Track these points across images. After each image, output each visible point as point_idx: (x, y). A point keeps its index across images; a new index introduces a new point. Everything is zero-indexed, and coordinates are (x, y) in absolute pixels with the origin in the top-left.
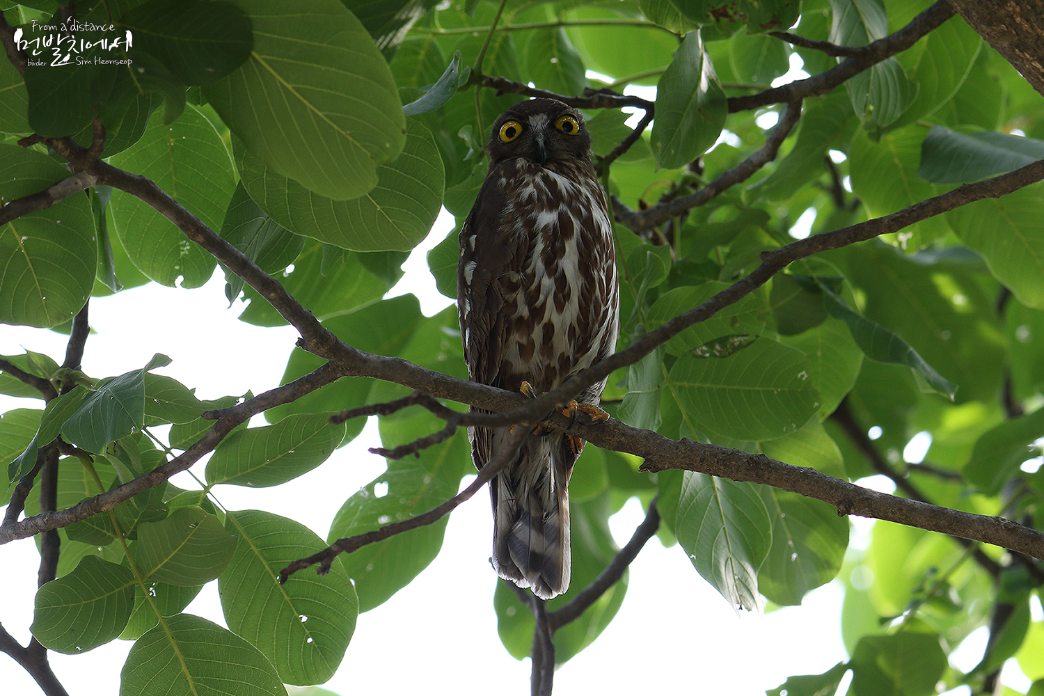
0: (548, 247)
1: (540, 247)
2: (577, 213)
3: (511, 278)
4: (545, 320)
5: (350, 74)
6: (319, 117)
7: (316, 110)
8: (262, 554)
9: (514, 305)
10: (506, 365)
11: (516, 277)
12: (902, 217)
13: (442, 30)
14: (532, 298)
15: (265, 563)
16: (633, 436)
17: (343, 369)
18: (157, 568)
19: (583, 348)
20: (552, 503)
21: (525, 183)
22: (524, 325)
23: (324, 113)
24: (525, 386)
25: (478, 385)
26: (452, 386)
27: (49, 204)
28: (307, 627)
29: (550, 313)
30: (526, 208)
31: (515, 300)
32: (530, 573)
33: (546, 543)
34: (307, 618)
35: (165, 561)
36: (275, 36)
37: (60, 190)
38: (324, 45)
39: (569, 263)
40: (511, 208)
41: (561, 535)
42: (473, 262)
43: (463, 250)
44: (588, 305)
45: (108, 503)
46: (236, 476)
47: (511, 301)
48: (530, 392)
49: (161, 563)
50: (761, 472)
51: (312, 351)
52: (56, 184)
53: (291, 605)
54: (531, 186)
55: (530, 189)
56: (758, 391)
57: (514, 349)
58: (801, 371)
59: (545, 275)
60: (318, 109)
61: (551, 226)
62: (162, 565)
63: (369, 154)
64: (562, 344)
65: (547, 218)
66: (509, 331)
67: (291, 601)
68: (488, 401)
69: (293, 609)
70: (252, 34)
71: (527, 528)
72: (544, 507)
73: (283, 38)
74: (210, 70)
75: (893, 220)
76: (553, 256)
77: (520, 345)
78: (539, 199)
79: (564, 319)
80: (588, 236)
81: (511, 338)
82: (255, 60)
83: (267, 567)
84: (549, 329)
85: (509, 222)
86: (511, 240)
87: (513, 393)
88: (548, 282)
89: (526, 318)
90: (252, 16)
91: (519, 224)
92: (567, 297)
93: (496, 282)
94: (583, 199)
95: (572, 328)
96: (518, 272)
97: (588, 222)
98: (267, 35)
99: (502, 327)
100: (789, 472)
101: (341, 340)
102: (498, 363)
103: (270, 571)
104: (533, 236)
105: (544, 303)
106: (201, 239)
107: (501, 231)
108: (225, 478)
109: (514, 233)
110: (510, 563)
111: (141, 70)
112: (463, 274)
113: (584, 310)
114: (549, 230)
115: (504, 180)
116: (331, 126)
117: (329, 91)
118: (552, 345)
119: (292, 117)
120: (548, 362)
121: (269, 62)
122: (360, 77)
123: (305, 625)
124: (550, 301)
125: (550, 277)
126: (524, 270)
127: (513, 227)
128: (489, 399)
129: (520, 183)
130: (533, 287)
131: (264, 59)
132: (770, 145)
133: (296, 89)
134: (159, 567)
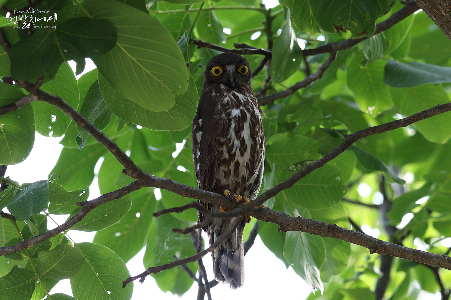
0: (237, 126)
1: (233, 125)
2: (248, 110)
3: (220, 140)
4: (236, 160)
5: (163, 54)
6: (148, 73)
7: (146, 70)
8: (90, 263)
9: (222, 153)
10: (218, 181)
11: (223, 140)
12: (410, 119)
13: (160, 12)
14: (230, 149)
15: (92, 267)
16: (275, 215)
17: (143, 184)
18: (46, 272)
19: (251, 173)
20: (236, 245)
21: (225, 96)
22: (227, 162)
23: (151, 72)
24: (227, 192)
25: (205, 191)
26: (193, 192)
27: (16, 109)
28: (110, 297)
29: (238, 156)
30: (226, 107)
31: (223, 150)
32: (229, 279)
33: (234, 265)
34: (110, 292)
35: (51, 268)
36: (128, 36)
37: (20, 103)
38: (151, 40)
39: (246, 133)
40: (219, 107)
41: (240, 260)
42: (200, 132)
43: (195, 126)
44: (254, 153)
45: (31, 244)
46: (79, 227)
47: (220, 151)
48: (229, 194)
49: (48, 269)
50: (334, 233)
51: (129, 175)
52: (18, 100)
53: (103, 286)
54: (228, 97)
55: (227, 99)
56: (318, 186)
57: (222, 174)
58: (338, 176)
59: (236, 139)
60: (147, 69)
61: (238, 116)
62: (48, 270)
63: (171, 91)
64: (243, 172)
65: (236, 112)
66: (219, 166)
67: (103, 284)
68: (209, 199)
69: (104, 288)
70: (116, 34)
71: (226, 257)
72: (233, 247)
73: (131, 36)
74: (97, 51)
75: (405, 121)
76: (239, 130)
77: (225, 172)
78: (232, 103)
79: (244, 160)
80: (253, 121)
81: (221, 168)
82: (118, 46)
83: (92, 269)
84: (237, 164)
85: (219, 114)
86: (220, 123)
87: (220, 195)
88: (237, 143)
89: (227, 159)
90: (116, 26)
91: (224, 115)
92: (245, 149)
93: (213, 142)
94: (250, 104)
95: (247, 164)
96: (223, 137)
97: (253, 114)
98: (124, 35)
99: (217, 163)
100: (348, 233)
101: (143, 170)
102: (215, 180)
103: (94, 271)
104: (230, 120)
105: (235, 152)
106: (83, 125)
107: (216, 118)
108: (74, 228)
109: (222, 119)
110: (220, 274)
111: (66, 51)
112: (196, 137)
113: (252, 156)
114: (237, 118)
115: (214, 94)
116: (153, 78)
117: (153, 62)
118: (239, 172)
119: (135, 73)
120: (236, 180)
121: (125, 48)
122: (168, 55)
123: (109, 296)
124: (238, 151)
125: (238, 140)
126: (226, 136)
127: (221, 116)
128: (210, 198)
129: (222, 96)
130: (230, 144)
131: (122, 46)
132: (320, 71)
133: (137, 60)
134: (47, 271)
